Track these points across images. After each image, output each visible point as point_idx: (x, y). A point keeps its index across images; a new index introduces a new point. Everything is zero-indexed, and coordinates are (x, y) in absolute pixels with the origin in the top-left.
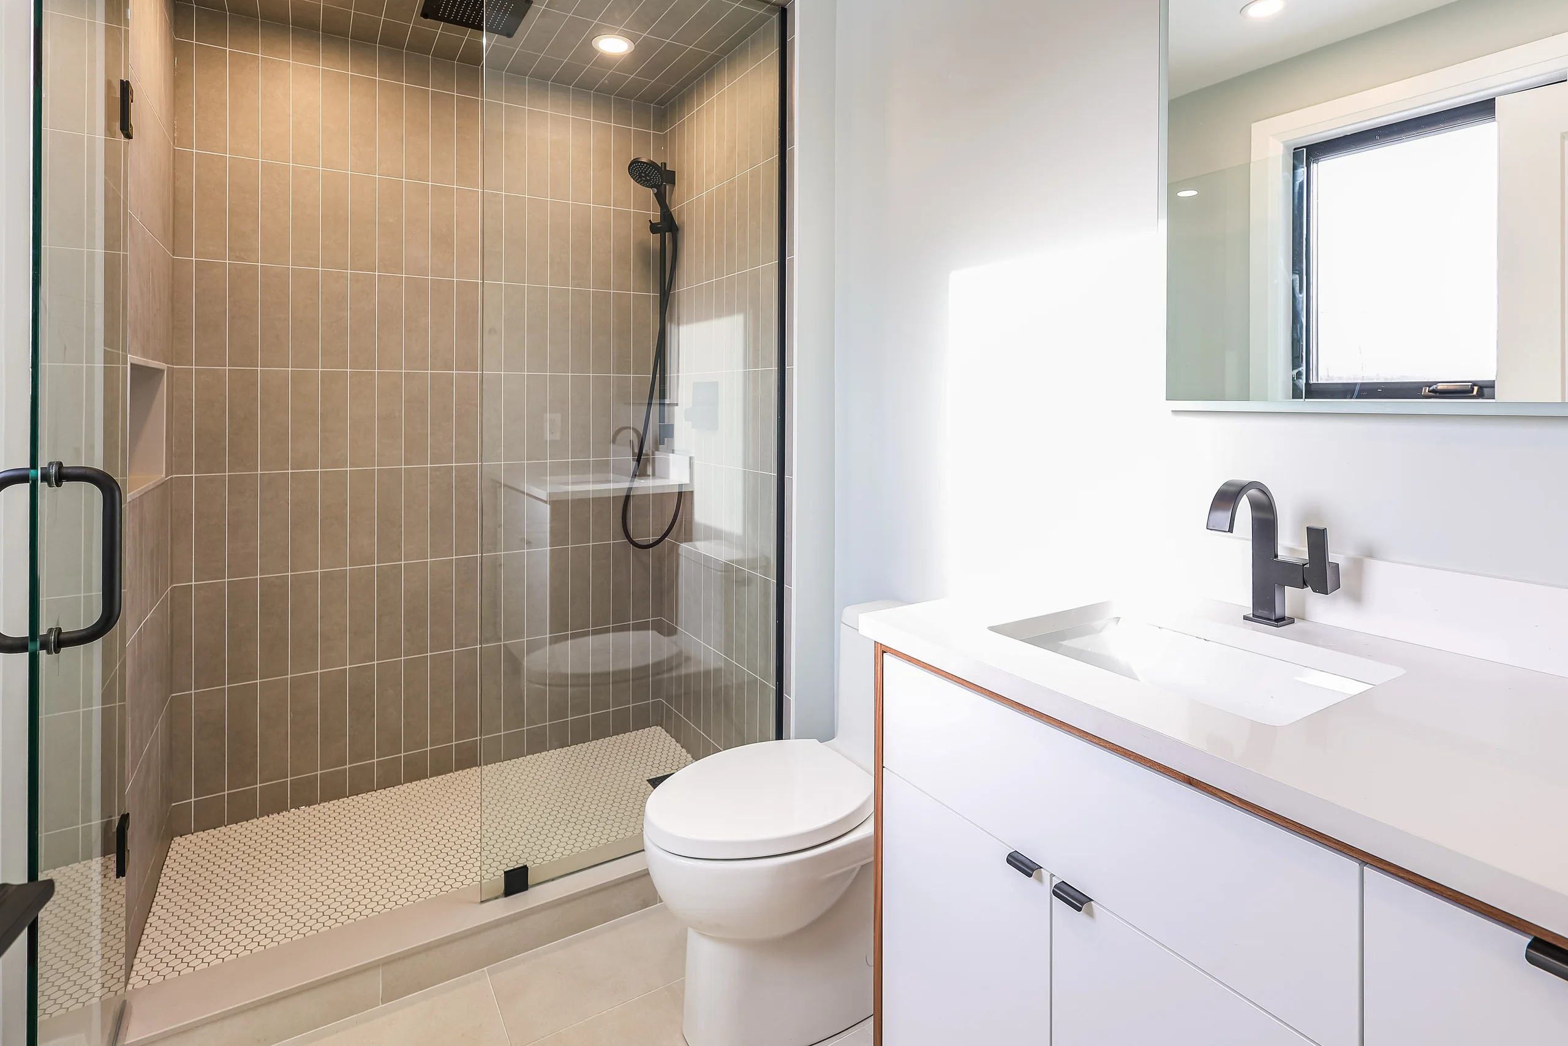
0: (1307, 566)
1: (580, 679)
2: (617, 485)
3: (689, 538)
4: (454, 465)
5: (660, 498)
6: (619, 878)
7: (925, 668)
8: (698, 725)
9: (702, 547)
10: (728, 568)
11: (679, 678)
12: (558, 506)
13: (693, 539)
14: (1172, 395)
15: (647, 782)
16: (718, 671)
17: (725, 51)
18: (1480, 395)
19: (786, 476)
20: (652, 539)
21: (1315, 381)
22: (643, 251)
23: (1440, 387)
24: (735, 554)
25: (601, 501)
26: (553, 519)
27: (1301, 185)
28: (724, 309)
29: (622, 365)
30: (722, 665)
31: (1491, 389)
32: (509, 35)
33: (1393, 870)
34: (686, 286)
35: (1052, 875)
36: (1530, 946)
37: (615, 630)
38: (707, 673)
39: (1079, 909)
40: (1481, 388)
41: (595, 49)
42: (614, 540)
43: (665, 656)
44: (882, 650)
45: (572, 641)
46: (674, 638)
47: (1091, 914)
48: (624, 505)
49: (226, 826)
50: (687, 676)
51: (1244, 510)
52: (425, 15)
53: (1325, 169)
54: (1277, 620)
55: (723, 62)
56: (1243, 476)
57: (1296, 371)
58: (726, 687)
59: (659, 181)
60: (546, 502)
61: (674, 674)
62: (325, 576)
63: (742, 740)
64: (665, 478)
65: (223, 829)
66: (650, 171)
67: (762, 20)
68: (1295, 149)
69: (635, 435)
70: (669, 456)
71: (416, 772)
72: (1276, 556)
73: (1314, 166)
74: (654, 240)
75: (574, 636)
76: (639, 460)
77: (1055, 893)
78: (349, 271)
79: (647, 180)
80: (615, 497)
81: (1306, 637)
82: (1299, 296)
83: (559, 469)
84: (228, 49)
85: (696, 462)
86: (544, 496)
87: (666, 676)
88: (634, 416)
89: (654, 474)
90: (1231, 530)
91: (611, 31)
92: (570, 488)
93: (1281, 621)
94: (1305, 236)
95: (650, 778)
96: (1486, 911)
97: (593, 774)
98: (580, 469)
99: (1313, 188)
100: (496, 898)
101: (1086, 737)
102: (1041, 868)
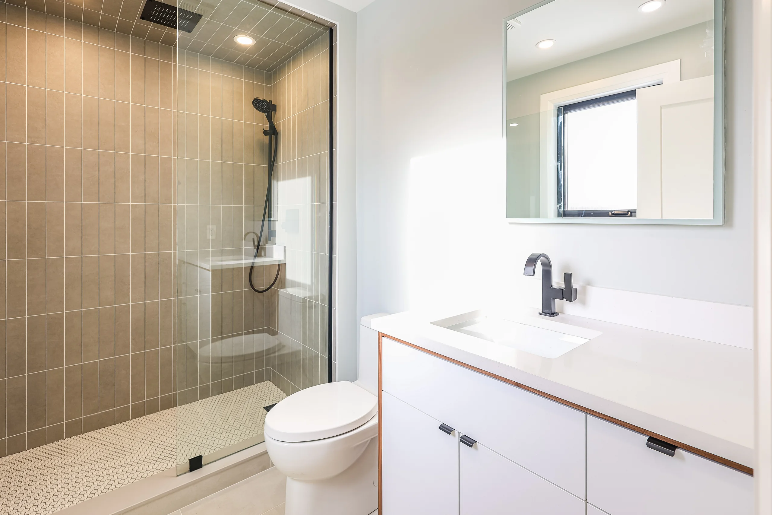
0: (564, 290)
1: (227, 359)
2: (247, 261)
3: (284, 287)
4: (159, 252)
5: (269, 267)
6: (250, 457)
7: (402, 342)
8: (289, 379)
9: (290, 291)
10: (304, 300)
11: (279, 356)
12: (215, 272)
13: (286, 287)
14: (509, 215)
15: (263, 409)
16: (299, 352)
17: (302, 47)
18: (631, 216)
19: (333, 255)
20: (264, 288)
21: (567, 210)
22: (260, 144)
23: (616, 212)
24: (308, 294)
25: (238, 270)
26: (213, 279)
27: (561, 123)
28: (302, 174)
29: (249, 201)
30: (301, 348)
31: (635, 213)
32: (189, 32)
33: (598, 415)
34: (281, 162)
35: (459, 433)
36: (648, 440)
37: (246, 334)
38: (293, 353)
39: (471, 446)
40: (631, 213)
41: (235, 42)
42: (245, 289)
43: (272, 346)
44: (382, 336)
45: (223, 340)
46: (276, 336)
47: (476, 448)
48: (250, 271)
49: (26, 450)
50: (283, 355)
51: (539, 266)
52: (143, 18)
53: (570, 116)
54: (552, 314)
55: (301, 53)
56: (539, 252)
57: (559, 205)
58: (303, 359)
59: (268, 109)
60: (209, 270)
61: (276, 354)
62: (85, 312)
63: (311, 384)
64: (271, 257)
65: (25, 452)
66: (264, 104)
67: (320, 34)
68: (558, 107)
69: (256, 236)
70: (273, 246)
71: (138, 413)
72: (552, 286)
73: (566, 115)
74: (266, 139)
75: (224, 338)
76: (258, 249)
77: (461, 440)
78: (99, 150)
79: (262, 109)
80: (245, 267)
81: (563, 321)
82: (560, 172)
83: (216, 254)
84: (27, 28)
85: (287, 249)
86: (208, 267)
87: (272, 355)
88: (255, 226)
89: (265, 255)
90: (533, 275)
91: (244, 34)
92: (222, 263)
93: (554, 314)
94: (562, 145)
95: (265, 406)
96: (631, 428)
97: (235, 407)
98: (227, 253)
99: (566, 124)
100: (185, 473)
101: (474, 369)
102: (455, 430)
